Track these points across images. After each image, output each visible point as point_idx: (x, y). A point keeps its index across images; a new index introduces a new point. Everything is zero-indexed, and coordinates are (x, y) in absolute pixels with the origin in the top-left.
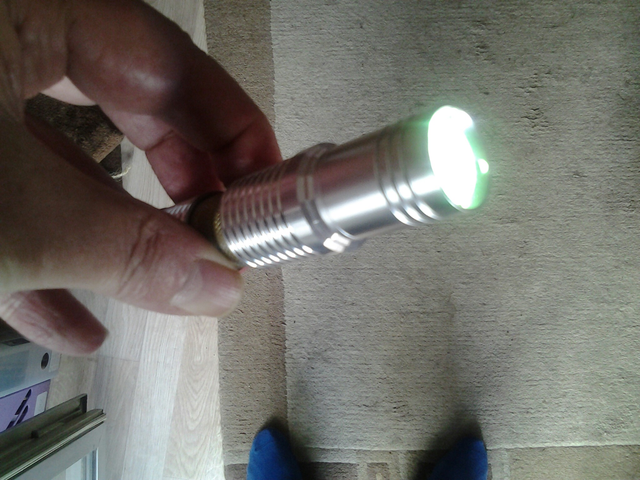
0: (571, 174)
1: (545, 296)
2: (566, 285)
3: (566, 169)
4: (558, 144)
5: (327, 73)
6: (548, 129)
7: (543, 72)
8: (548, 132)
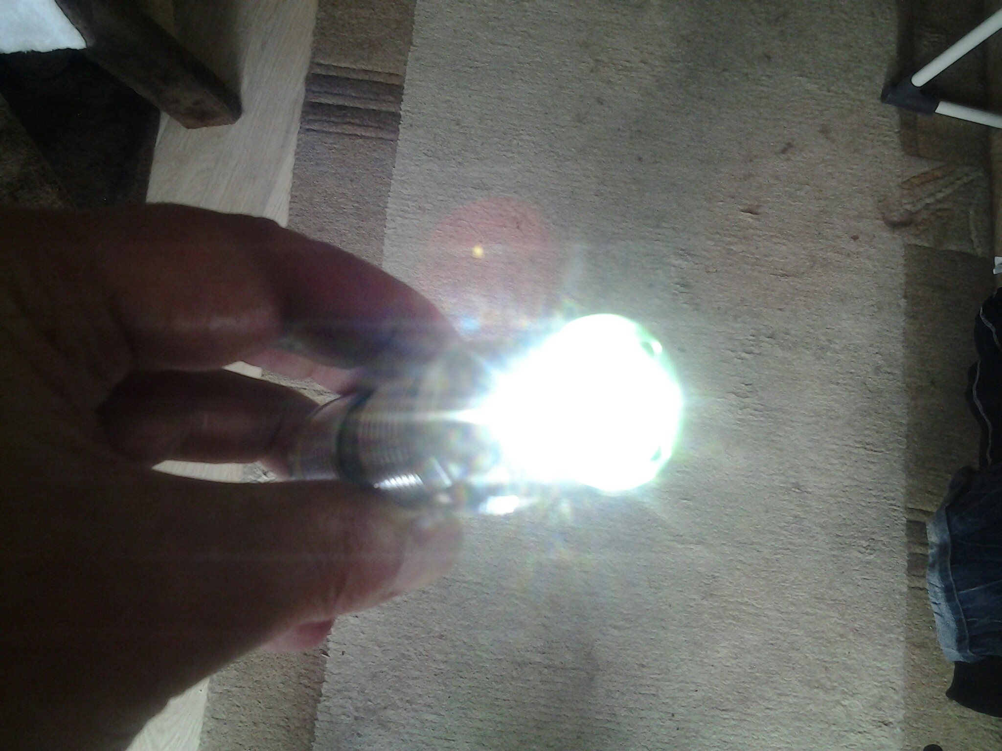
0: (789, 486)
1: (735, 666)
2: (767, 653)
3: (783, 478)
4: (774, 438)
5: (459, 280)
6: (762, 416)
7: (765, 334)
8: (762, 419)
